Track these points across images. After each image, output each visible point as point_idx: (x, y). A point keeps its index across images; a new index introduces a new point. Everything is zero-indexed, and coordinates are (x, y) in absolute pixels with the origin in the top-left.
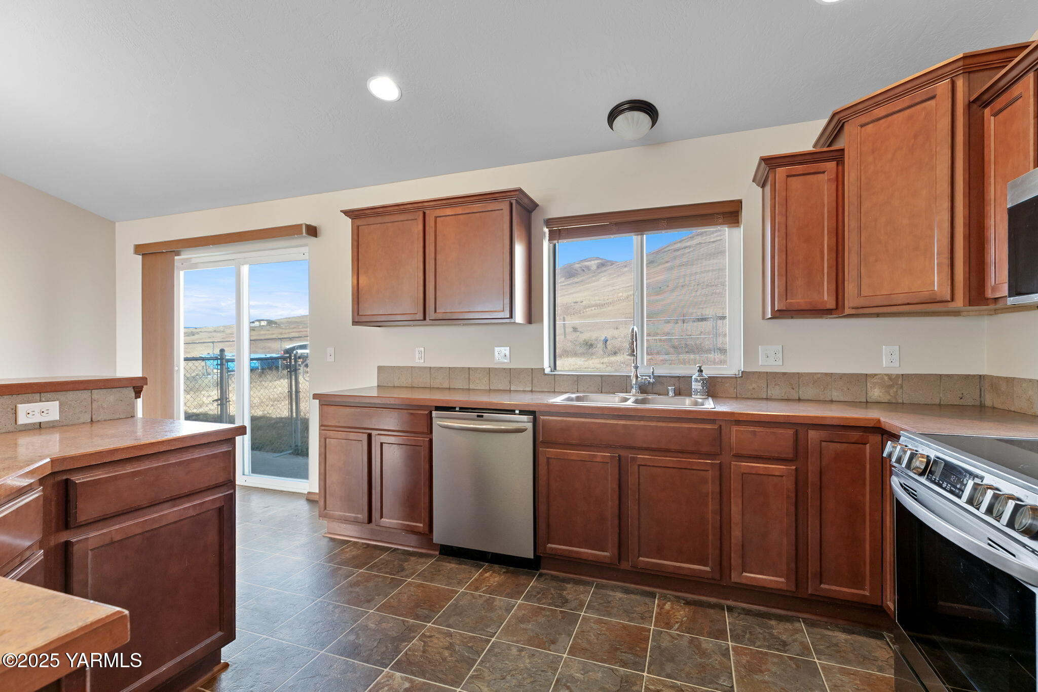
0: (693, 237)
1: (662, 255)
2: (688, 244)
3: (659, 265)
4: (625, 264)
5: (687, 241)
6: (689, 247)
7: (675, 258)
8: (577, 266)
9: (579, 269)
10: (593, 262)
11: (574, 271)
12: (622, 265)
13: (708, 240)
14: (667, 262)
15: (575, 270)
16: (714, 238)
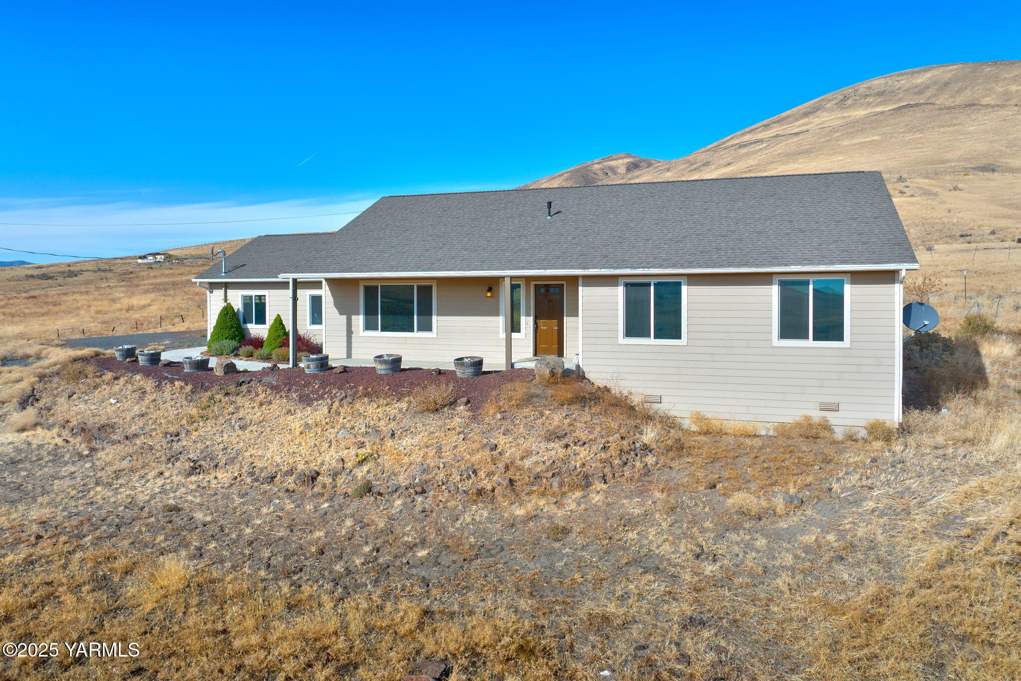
0: (769, 125)
1: (722, 153)
2: (760, 136)
3: (716, 169)
4: (667, 166)
5: (760, 132)
6: (761, 141)
7: (740, 158)
8: (597, 166)
9: (600, 173)
10: (620, 161)
11: (592, 175)
12: (663, 168)
13: (787, 132)
14: (729, 164)
15: (594, 173)
16: (799, 127)
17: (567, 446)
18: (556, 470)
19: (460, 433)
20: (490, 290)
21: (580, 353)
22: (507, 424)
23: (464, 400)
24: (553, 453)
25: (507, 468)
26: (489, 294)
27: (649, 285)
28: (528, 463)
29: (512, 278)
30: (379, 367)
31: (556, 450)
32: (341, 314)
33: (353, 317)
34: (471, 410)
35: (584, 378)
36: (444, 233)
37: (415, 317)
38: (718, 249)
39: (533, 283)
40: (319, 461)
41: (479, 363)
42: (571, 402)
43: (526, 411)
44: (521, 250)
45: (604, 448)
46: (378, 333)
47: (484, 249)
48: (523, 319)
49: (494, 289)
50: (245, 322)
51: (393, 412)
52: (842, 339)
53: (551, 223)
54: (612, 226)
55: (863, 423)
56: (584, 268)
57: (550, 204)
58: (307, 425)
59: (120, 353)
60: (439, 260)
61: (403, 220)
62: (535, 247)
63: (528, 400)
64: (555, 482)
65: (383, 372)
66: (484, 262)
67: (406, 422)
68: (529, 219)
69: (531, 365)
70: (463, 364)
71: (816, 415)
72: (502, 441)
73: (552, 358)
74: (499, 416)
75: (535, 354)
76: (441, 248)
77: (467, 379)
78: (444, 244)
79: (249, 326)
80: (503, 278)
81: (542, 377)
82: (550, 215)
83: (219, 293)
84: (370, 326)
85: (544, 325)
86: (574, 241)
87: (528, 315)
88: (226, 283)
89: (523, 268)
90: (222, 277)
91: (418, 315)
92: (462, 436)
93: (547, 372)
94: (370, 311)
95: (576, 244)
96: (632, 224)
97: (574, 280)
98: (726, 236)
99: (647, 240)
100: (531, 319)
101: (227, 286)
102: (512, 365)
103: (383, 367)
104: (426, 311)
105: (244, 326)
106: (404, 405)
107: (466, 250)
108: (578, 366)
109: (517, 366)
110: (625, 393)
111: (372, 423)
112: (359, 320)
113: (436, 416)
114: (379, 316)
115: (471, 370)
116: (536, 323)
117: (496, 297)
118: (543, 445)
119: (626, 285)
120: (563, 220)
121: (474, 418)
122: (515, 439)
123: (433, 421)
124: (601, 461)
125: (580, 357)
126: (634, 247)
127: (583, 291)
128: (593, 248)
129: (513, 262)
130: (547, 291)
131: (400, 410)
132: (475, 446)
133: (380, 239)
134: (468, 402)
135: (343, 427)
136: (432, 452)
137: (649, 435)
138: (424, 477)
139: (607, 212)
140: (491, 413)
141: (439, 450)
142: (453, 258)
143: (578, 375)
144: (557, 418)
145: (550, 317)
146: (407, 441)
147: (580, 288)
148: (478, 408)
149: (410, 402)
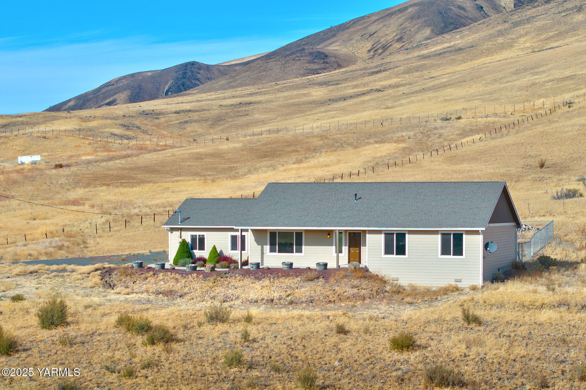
17: (358, 289)
18: (354, 296)
19: (321, 287)
20: (329, 234)
21: (367, 261)
22: (337, 284)
23: (322, 276)
24: (354, 291)
25: (339, 295)
26: (328, 237)
27: (394, 234)
28: (345, 294)
29: (339, 230)
30: (285, 266)
31: (355, 290)
32: (258, 245)
33: (265, 246)
34: (325, 279)
35: (368, 271)
36: (307, 208)
37: (294, 246)
38: (421, 220)
39: (348, 232)
40: (272, 296)
41: (326, 265)
42: (361, 278)
43: (345, 280)
44: (343, 218)
45: (371, 290)
46: (277, 254)
47: (326, 217)
48: (343, 247)
49: (331, 234)
50: (192, 249)
51: (295, 281)
52: (462, 255)
53: (356, 204)
54: (382, 207)
55: (468, 286)
56: (368, 227)
57: (356, 195)
58: (263, 286)
59: (137, 264)
60: (307, 222)
61: (285, 199)
62: (349, 217)
63: (346, 276)
64: (354, 299)
65: (286, 269)
66: (327, 223)
67: (301, 284)
68: (346, 201)
69: (347, 266)
70: (320, 265)
71: (453, 283)
72: (337, 288)
73: (356, 263)
74: (335, 281)
75: (349, 263)
76: (307, 216)
77: (322, 271)
78: (308, 214)
79: (195, 251)
80: (336, 230)
81: (351, 269)
82: (356, 200)
83: (177, 233)
84: (272, 250)
85: (353, 250)
86: (366, 214)
87: (346, 246)
88: (181, 228)
89: (344, 226)
90: (179, 225)
91: (296, 245)
92: (322, 288)
93: (353, 267)
94: (272, 244)
95: (366, 216)
96: (391, 206)
97: (365, 232)
98: (427, 214)
99: (396, 215)
100: (347, 247)
101: (181, 229)
102: (339, 266)
103: (286, 266)
104: (299, 244)
105: (192, 251)
106: (299, 279)
107: (319, 217)
108: (366, 266)
109: (341, 267)
110: (383, 276)
111: (288, 285)
112: (267, 248)
113: (312, 282)
114: (277, 246)
115: (323, 267)
116: (349, 249)
117: (331, 238)
118: (350, 290)
119: (385, 234)
120: (362, 203)
121: (326, 282)
122: (341, 288)
123: (311, 284)
124: (370, 294)
125: (367, 263)
126: (389, 218)
127: (368, 236)
128: (373, 218)
129: (340, 224)
130: (354, 235)
131: (298, 281)
132: (327, 290)
133: (276, 210)
134: (323, 278)
135: (277, 286)
136: (312, 292)
137: (388, 288)
138: (311, 298)
139: (382, 199)
140: (332, 280)
141: (315, 291)
142: (313, 221)
143: (366, 270)
144: (356, 282)
145: (355, 247)
146: (303, 289)
147: (367, 235)
148: (327, 279)
149: (301, 278)
